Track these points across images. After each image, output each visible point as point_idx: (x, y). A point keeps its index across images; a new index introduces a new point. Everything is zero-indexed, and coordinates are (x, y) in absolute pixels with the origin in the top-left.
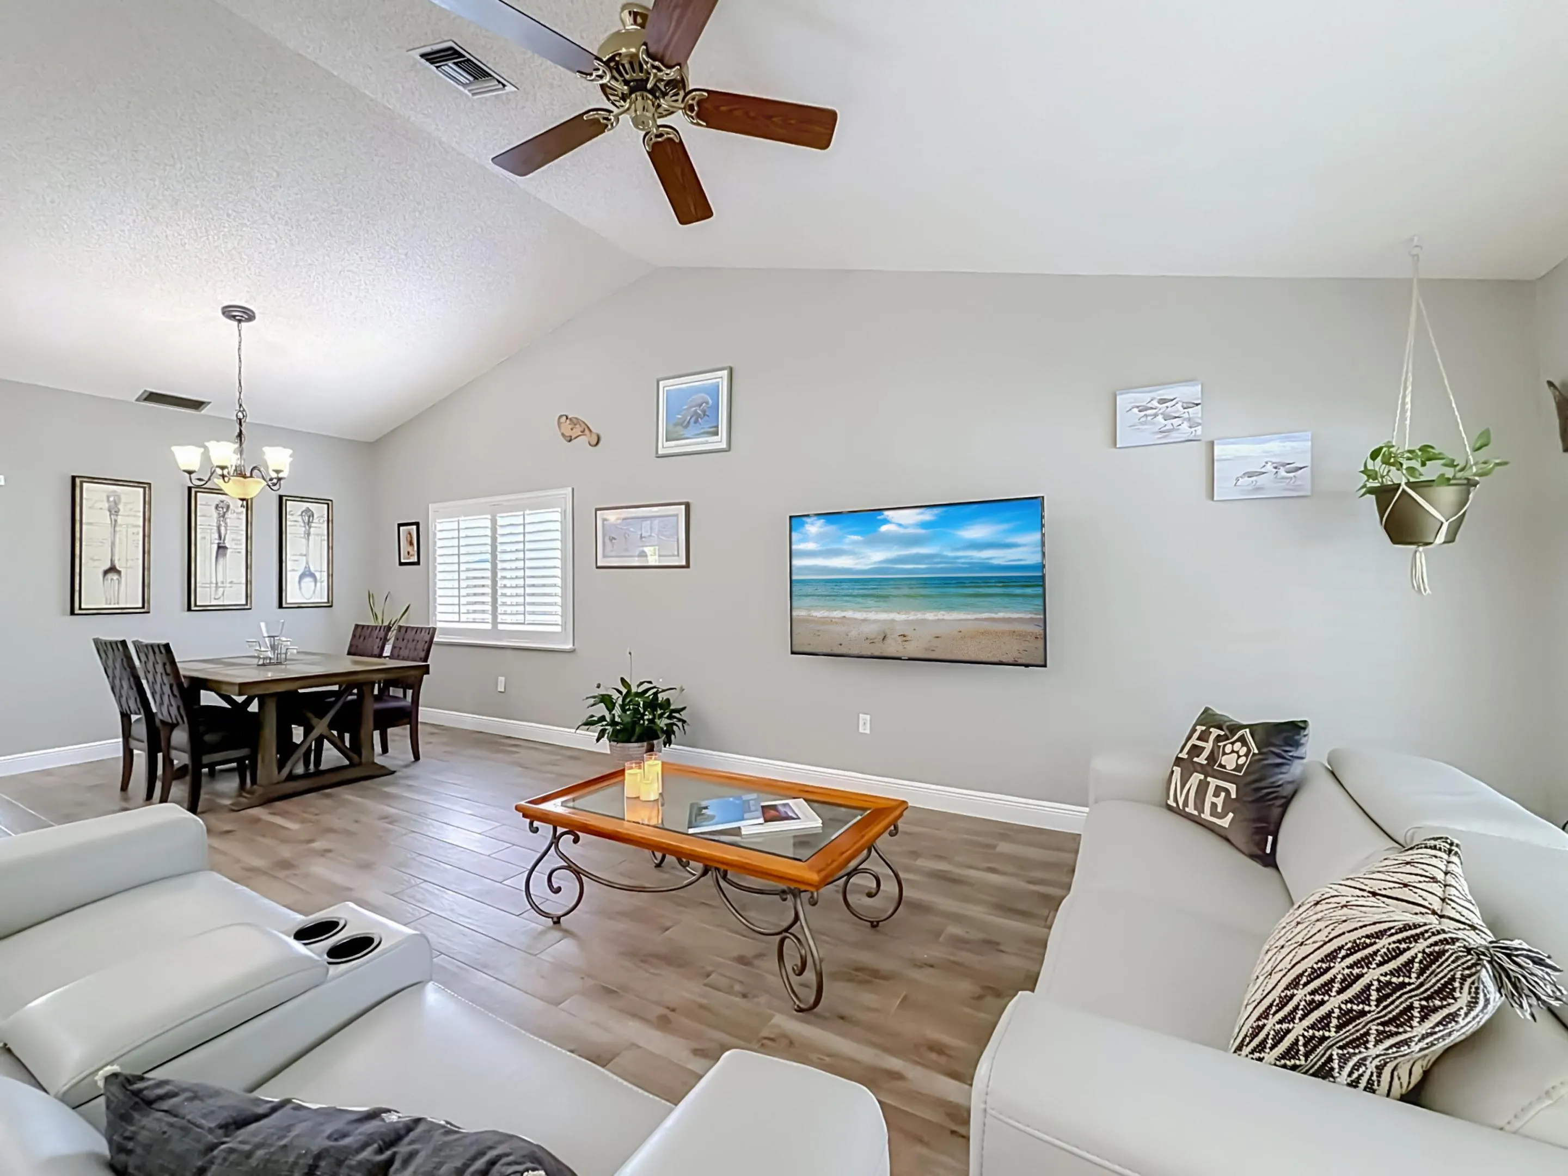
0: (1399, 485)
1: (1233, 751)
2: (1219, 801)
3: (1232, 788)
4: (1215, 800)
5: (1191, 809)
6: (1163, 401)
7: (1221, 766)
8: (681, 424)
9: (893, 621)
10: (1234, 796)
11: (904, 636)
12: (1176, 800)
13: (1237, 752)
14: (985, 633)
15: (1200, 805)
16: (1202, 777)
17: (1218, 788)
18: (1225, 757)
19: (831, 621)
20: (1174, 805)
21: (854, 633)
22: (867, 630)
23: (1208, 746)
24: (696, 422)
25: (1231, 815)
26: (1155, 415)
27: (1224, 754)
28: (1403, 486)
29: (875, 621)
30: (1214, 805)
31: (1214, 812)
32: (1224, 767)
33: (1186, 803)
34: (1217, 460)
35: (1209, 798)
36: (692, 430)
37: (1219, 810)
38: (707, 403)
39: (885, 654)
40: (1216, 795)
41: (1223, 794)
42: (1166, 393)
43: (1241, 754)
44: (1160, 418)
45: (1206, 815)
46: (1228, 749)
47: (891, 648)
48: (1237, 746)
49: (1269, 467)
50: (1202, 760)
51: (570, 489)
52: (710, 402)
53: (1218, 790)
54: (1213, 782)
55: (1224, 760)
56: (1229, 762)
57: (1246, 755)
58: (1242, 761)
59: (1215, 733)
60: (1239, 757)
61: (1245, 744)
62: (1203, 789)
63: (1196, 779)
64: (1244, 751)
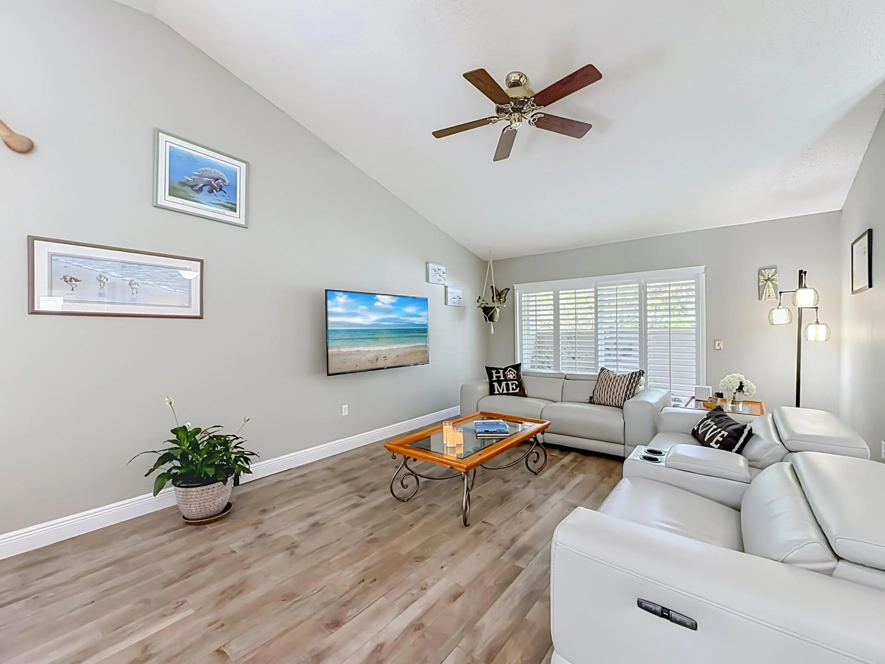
0: (495, 307)
1: (510, 374)
2: (514, 386)
3: (516, 382)
4: (512, 386)
5: (505, 392)
6: (439, 269)
7: (508, 378)
8: (192, 187)
9: (381, 351)
10: (517, 384)
11: (385, 357)
12: (498, 391)
13: (511, 374)
14: (413, 352)
15: (508, 389)
16: (506, 382)
19: (351, 353)
20: (498, 393)
21: (363, 359)
22: (370, 356)
23: (501, 374)
25: (518, 389)
26: (437, 274)
27: (508, 375)
28: (496, 308)
29: (373, 351)
31: (513, 389)
32: (510, 378)
33: (503, 390)
34: (450, 293)
35: (511, 387)
37: (515, 388)
39: (378, 367)
41: (514, 385)
42: (440, 267)
44: (438, 275)
45: (511, 391)
46: (508, 373)
47: (380, 364)
48: (511, 372)
49: (456, 297)
50: (502, 378)
53: (512, 384)
54: (510, 383)
55: (509, 376)
56: (511, 376)
57: (514, 373)
58: (514, 375)
59: (501, 371)
60: (512, 375)
61: (512, 371)
62: (507, 385)
63: (504, 384)
64: (513, 373)
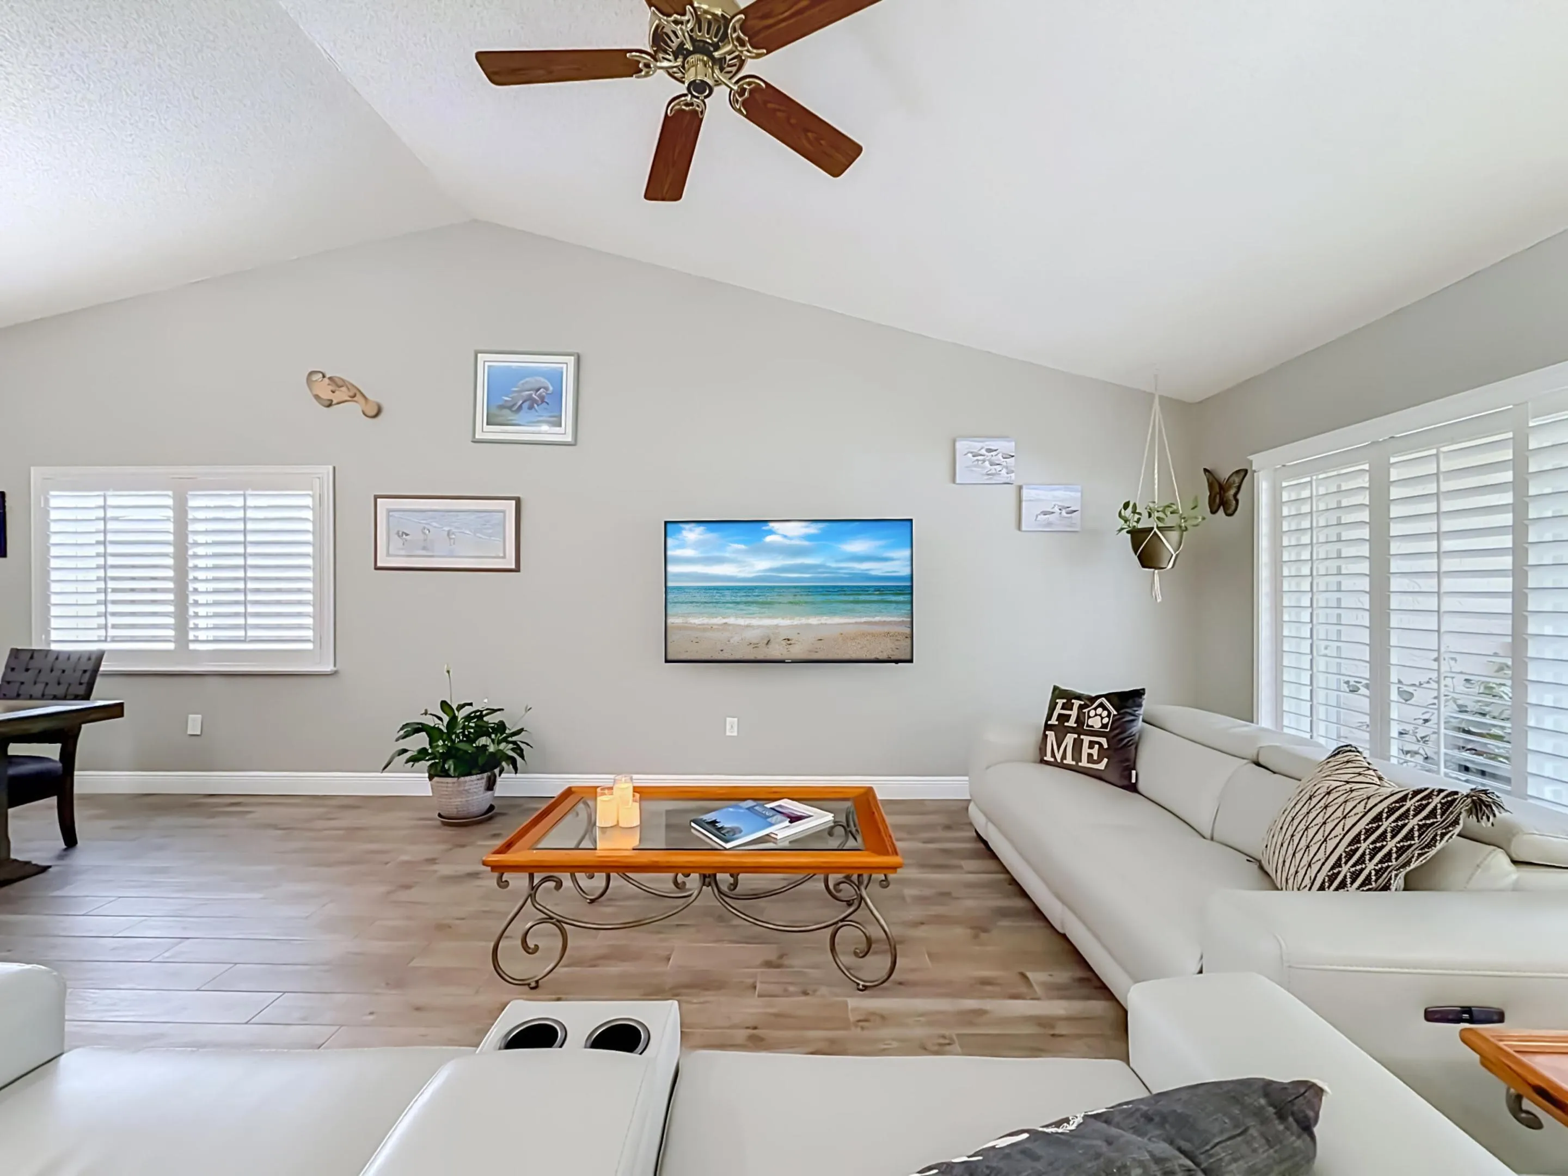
0: (1152, 528)
1: (1096, 715)
2: (1095, 752)
3: (1103, 741)
4: (1090, 751)
5: (1069, 761)
6: (989, 450)
7: (1088, 726)
8: (510, 408)
9: (777, 626)
10: (1106, 746)
11: (789, 640)
12: (1053, 755)
13: (1100, 715)
14: (864, 635)
15: (1076, 755)
16: (1076, 736)
17: (1091, 742)
18: (1090, 720)
19: (711, 628)
20: (1052, 760)
21: (736, 639)
22: (751, 635)
23: (1074, 713)
24: (531, 407)
25: (1106, 760)
26: (984, 461)
27: (1089, 717)
28: (1155, 529)
29: (759, 627)
30: (1090, 755)
31: (1090, 761)
32: (1092, 727)
33: (1064, 757)
34: (1026, 501)
35: (1085, 750)
36: (524, 415)
37: (1095, 757)
38: (546, 389)
39: (769, 657)
40: (1091, 747)
41: (1097, 746)
42: (992, 444)
43: (1103, 716)
44: (987, 463)
45: (1084, 763)
46: (1092, 713)
47: (776, 651)
48: (1099, 710)
49: (1056, 509)
50: (1071, 723)
51: (331, 468)
52: (551, 388)
53: (1091, 745)
54: (1086, 739)
55: (1091, 722)
56: (1096, 723)
57: (1109, 716)
58: (1105, 721)
59: (1077, 703)
60: (1102, 718)
61: (1105, 708)
62: (1078, 744)
63: (1070, 738)
64: (1105, 713)
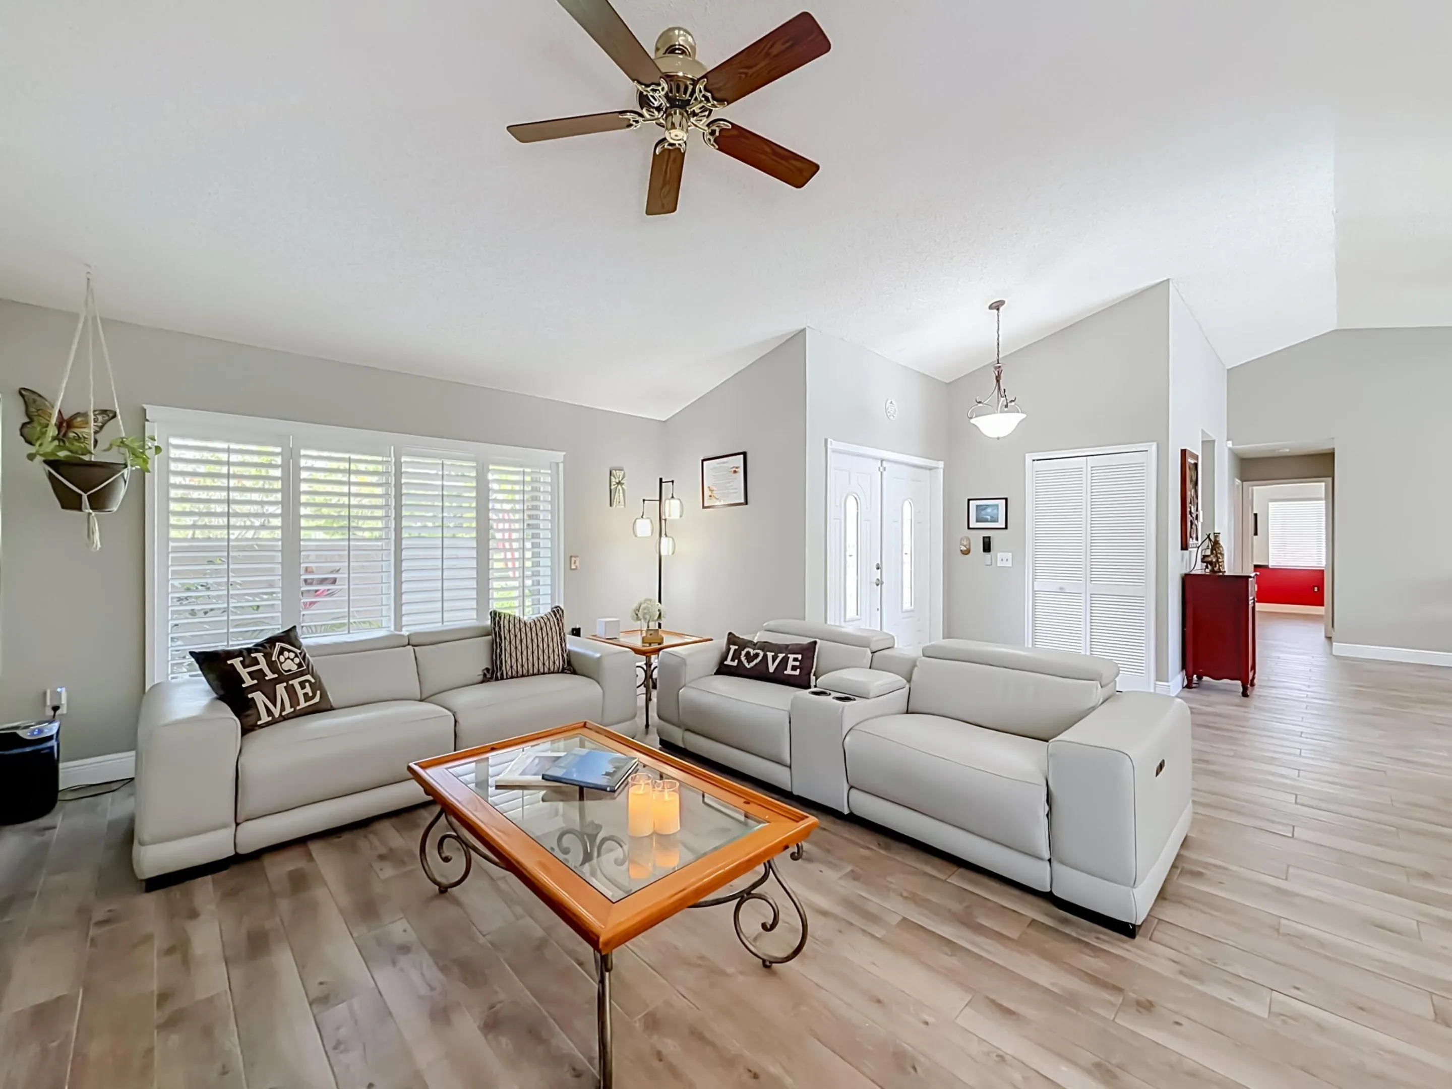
1: (286, 659)
2: (308, 690)
3: (310, 677)
4: (304, 691)
5: (289, 710)
7: (286, 671)
10: (313, 681)
12: (270, 713)
13: (289, 658)
15: (294, 701)
16: (285, 684)
17: (300, 683)
18: (283, 665)
20: (270, 719)
23: (263, 665)
25: (318, 693)
27: (281, 663)
30: (306, 695)
31: (307, 698)
32: (290, 670)
33: (283, 708)
35: (300, 693)
37: (311, 694)
40: (303, 687)
41: (307, 684)
43: (287, 657)
45: (303, 704)
46: (280, 659)
48: (286, 654)
50: (271, 675)
53: (302, 684)
54: (295, 682)
55: (286, 667)
56: (290, 666)
57: (297, 656)
58: (297, 660)
59: (259, 656)
60: (292, 660)
61: (289, 651)
62: (290, 690)
63: (280, 689)
64: (292, 655)
